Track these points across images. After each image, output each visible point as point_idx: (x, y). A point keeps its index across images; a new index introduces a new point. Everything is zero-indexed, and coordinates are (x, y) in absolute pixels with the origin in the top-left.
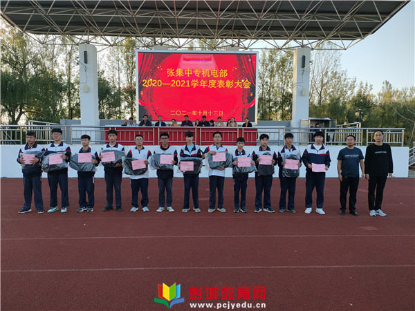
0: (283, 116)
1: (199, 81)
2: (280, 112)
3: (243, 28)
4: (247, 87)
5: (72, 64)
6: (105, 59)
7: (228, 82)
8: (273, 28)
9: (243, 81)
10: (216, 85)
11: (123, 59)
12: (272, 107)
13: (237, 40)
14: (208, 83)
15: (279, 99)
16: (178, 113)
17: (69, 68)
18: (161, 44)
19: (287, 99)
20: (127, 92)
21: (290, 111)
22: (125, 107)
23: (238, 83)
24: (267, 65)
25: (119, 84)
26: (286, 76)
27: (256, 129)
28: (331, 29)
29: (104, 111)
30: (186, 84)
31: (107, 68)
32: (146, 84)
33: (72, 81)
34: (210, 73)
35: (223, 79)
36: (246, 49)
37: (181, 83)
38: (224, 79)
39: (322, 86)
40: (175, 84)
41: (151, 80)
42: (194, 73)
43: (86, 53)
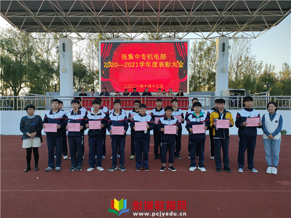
0: (209, 89)
1: (145, 62)
2: (207, 86)
3: (177, 24)
4: (181, 66)
7: (167, 63)
8: (200, 23)
9: (178, 62)
10: (158, 65)
12: (201, 83)
13: (173, 33)
14: (152, 64)
15: (207, 77)
16: (130, 86)
18: (118, 37)
19: (212, 76)
21: (214, 85)
23: (174, 64)
24: (197, 53)
26: (211, 61)
27: (188, 98)
28: (243, 23)
30: (135, 65)
31: (85, 57)
32: (107, 65)
34: (153, 57)
36: (181, 39)
37: (132, 65)
38: (164, 61)
39: (238, 67)
40: (127, 65)
41: (110, 62)
42: (141, 57)
43: (64, 44)
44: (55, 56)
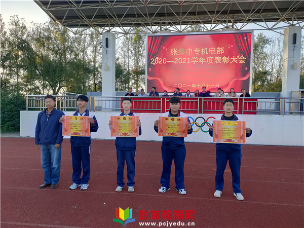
4: (242, 62)
5: (97, 54)
6: (119, 50)
7: (224, 58)
9: (238, 57)
10: (213, 61)
11: (132, 49)
13: (231, 24)
14: (206, 60)
16: (180, 85)
17: (95, 57)
18: (166, 29)
20: (134, 73)
22: (133, 84)
23: (234, 59)
25: (128, 67)
29: (118, 87)
30: (187, 61)
32: (154, 62)
33: (97, 66)
34: (208, 52)
35: (219, 55)
36: (239, 30)
37: (183, 60)
38: (222, 56)
40: (178, 62)
41: (158, 58)
42: (194, 52)
43: (107, 39)
44: (90, 55)
